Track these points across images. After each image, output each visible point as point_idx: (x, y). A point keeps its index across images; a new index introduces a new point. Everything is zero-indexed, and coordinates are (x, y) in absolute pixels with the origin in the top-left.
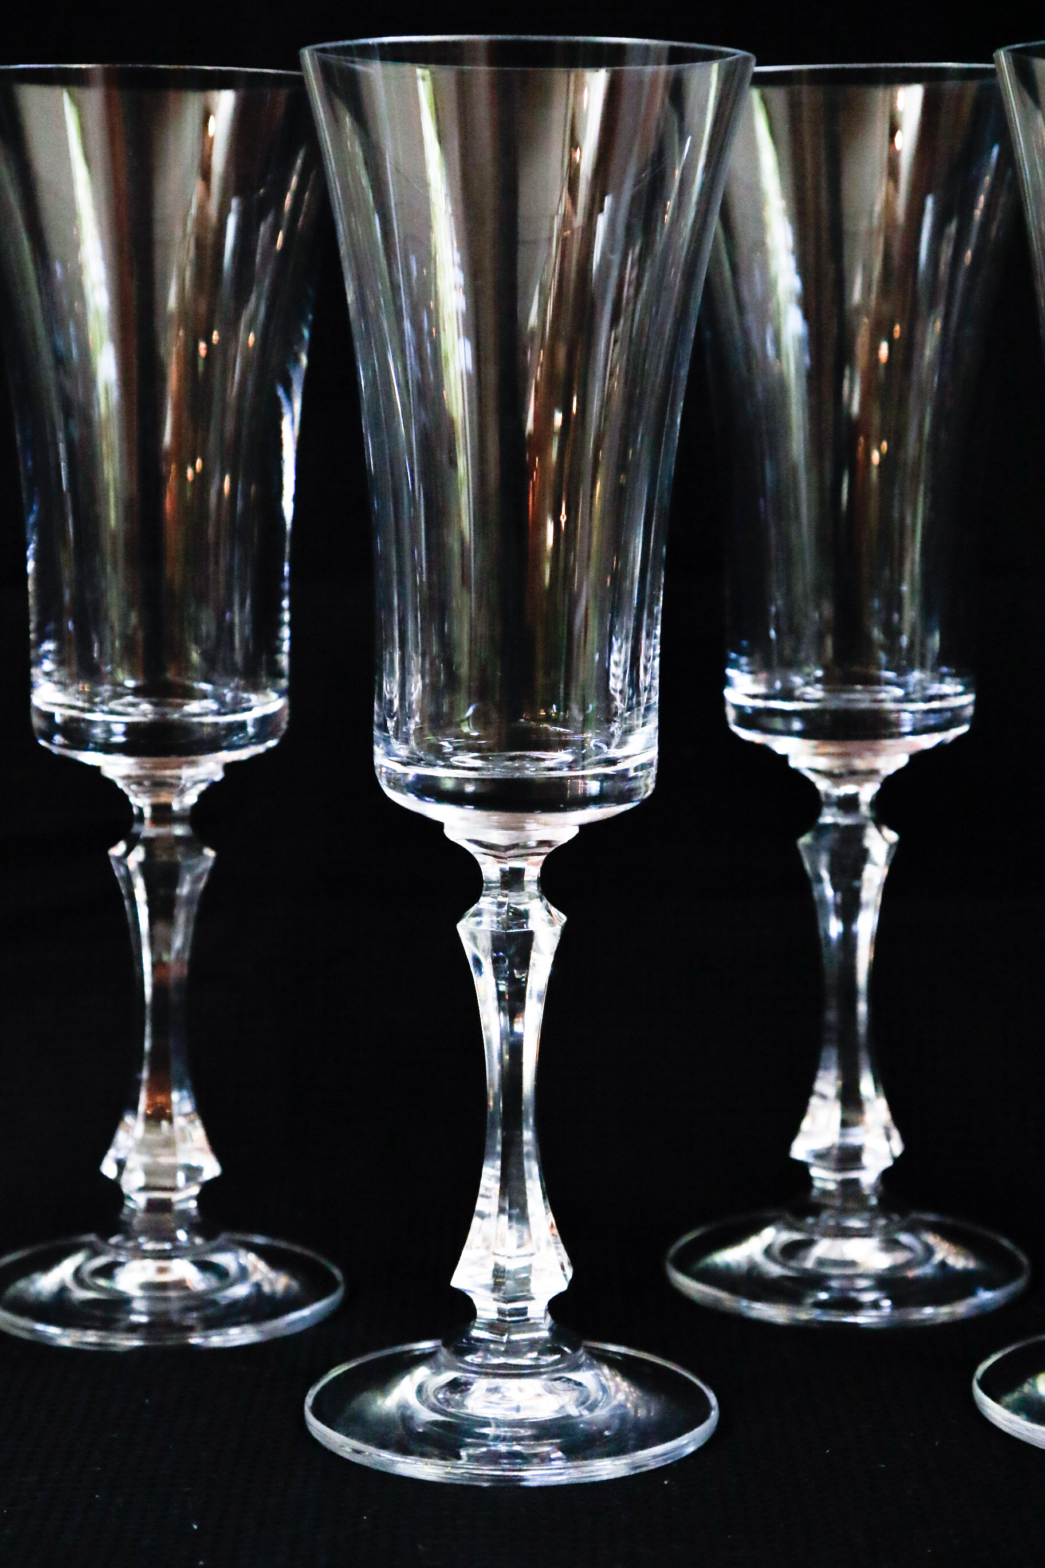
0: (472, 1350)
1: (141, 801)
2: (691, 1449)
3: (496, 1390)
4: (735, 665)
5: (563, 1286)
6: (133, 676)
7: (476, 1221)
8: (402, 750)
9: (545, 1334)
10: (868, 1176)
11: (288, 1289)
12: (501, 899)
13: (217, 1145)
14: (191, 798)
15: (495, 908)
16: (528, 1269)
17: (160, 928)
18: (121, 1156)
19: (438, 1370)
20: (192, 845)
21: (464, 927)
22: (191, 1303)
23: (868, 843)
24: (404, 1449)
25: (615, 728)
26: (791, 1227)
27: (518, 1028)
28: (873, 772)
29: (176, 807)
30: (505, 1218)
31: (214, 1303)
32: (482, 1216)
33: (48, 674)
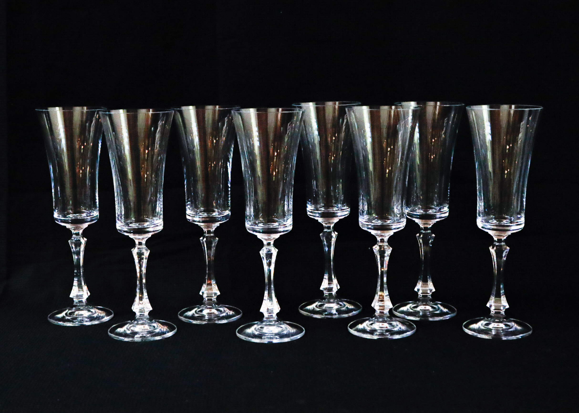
0: (263, 322)
1: (205, 230)
2: (299, 337)
3: (268, 328)
4: (309, 204)
5: (279, 311)
6: (203, 207)
7: (264, 301)
8: (250, 223)
9: (276, 319)
10: (334, 292)
11: (233, 314)
12: (267, 247)
13: (220, 289)
14: (214, 229)
15: (266, 249)
16: (273, 309)
17: (209, 251)
18: (203, 291)
19: (258, 325)
20: (214, 237)
21: (261, 252)
22: (215, 316)
23: (332, 235)
24: (253, 338)
25: (285, 219)
26: (320, 302)
27: (270, 268)
28: (333, 222)
29: (211, 231)
30: (269, 300)
31: (219, 316)
32: (265, 300)
33: (189, 208)
